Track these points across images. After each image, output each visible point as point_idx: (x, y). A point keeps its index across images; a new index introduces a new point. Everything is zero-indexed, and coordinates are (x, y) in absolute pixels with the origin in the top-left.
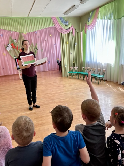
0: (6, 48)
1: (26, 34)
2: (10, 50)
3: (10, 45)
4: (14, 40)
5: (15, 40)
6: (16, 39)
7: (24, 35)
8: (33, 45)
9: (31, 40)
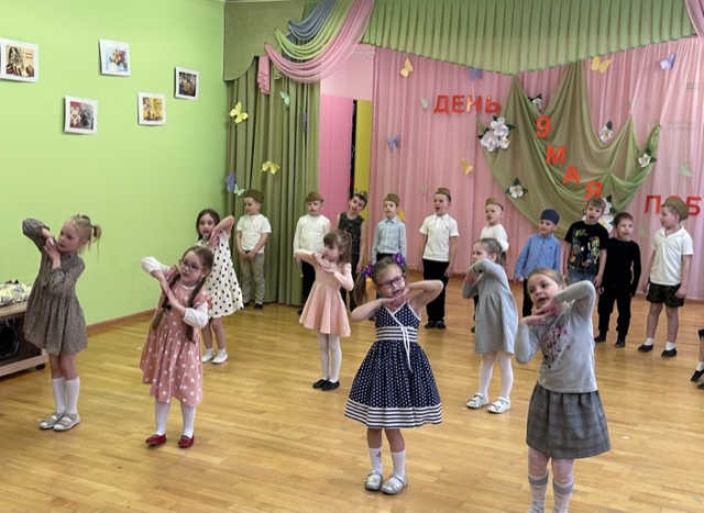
0: (481, 137)
1: (603, 70)
2: (497, 149)
3: (501, 121)
4: (532, 96)
5: (540, 97)
6: (544, 96)
7: (592, 71)
8: (634, 131)
9: (627, 105)
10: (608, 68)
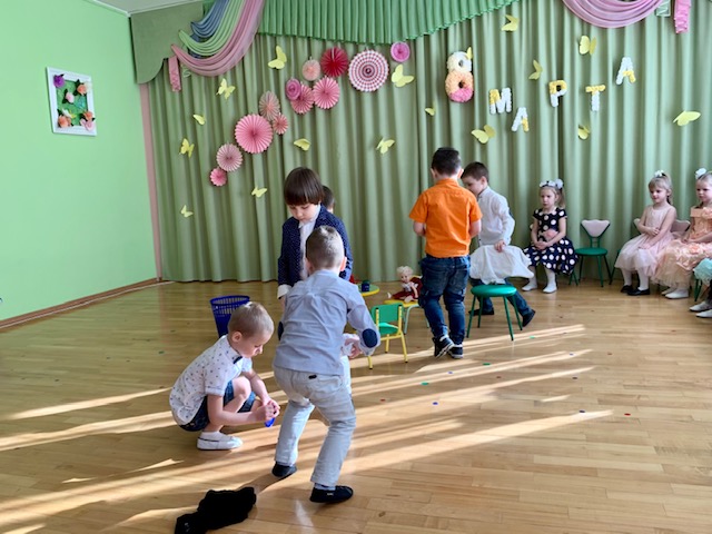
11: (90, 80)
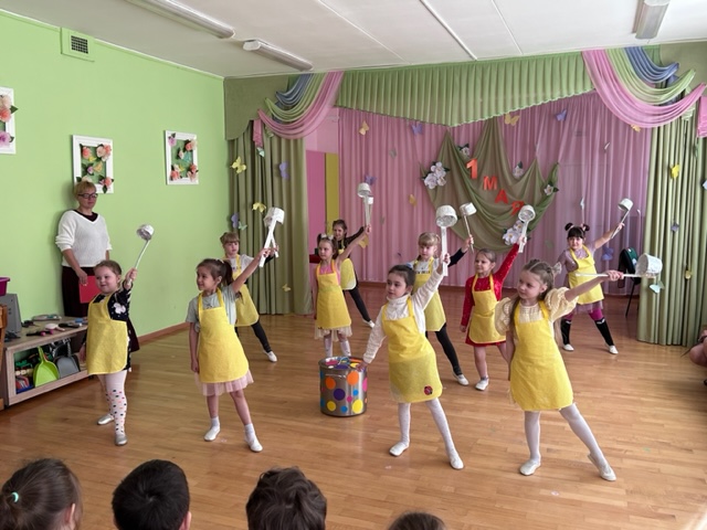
0: (424, 178)
2: (436, 187)
4: (461, 146)
7: (505, 125)
8: (540, 168)
9: (533, 149)
10: (518, 123)
11: (195, 138)
